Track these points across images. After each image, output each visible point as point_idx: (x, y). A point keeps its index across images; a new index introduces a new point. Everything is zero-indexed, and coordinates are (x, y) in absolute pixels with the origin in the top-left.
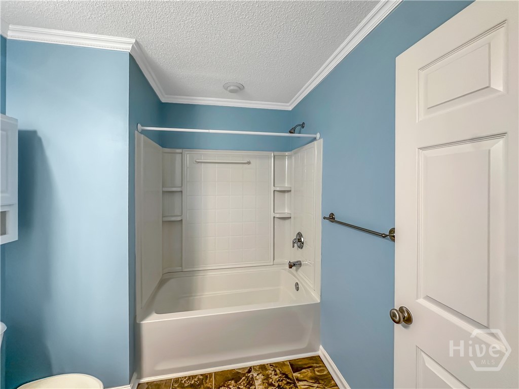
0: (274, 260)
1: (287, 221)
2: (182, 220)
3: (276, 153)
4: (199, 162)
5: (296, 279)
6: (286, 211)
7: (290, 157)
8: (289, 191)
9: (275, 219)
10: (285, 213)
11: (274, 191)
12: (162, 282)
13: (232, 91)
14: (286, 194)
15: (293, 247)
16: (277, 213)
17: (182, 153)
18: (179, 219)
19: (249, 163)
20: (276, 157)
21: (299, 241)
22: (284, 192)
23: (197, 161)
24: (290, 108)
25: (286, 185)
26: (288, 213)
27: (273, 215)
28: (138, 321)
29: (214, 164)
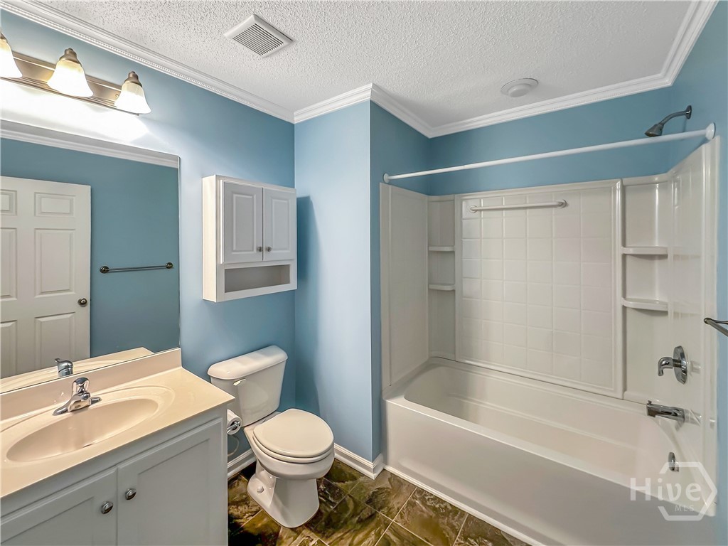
0: (625, 389)
1: (658, 320)
2: (454, 291)
3: (626, 181)
4: (476, 211)
5: (673, 446)
6: (658, 298)
7: (664, 186)
8: (663, 257)
9: (630, 314)
10: (654, 302)
11: (624, 256)
12: (428, 366)
13: (515, 95)
14: (657, 263)
15: (661, 373)
16: (632, 300)
17: (454, 200)
18: (449, 288)
19: (564, 205)
20: (628, 188)
21: (676, 366)
22: (651, 257)
23: (474, 209)
25: (657, 244)
26: (661, 303)
27: (620, 301)
28: (384, 398)
29: (499, 212)
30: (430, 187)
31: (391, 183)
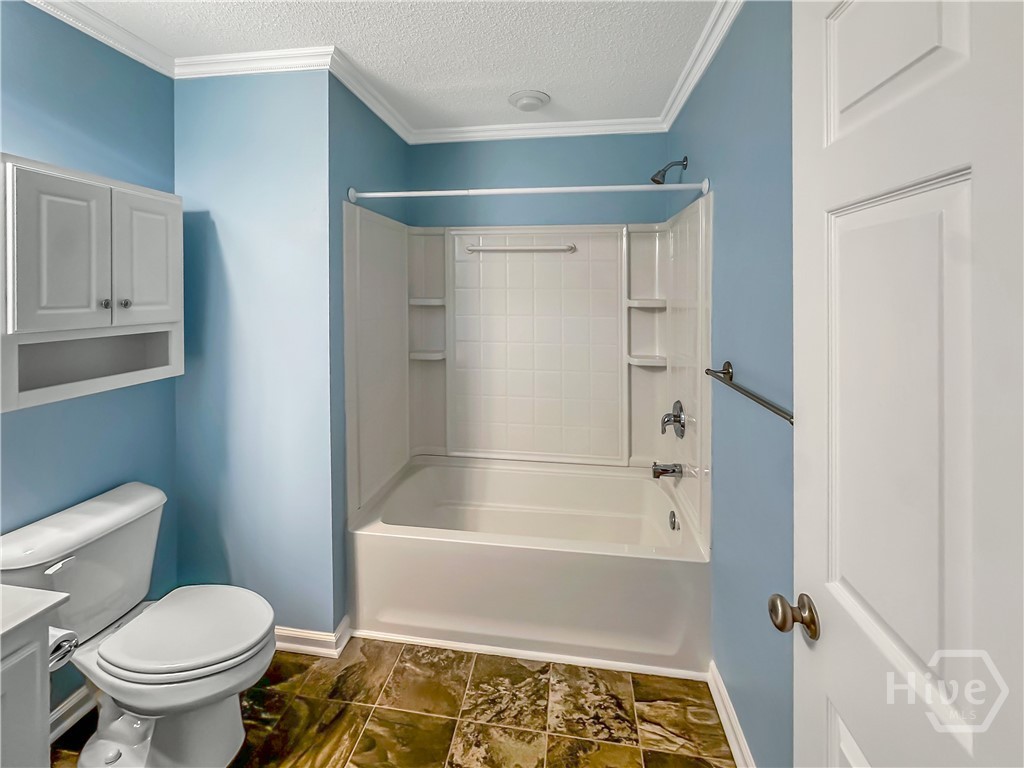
0: (630, 456)
1: (658, 376)
2: (444, 360)
3: (633, 227)
4: (474, 251)
5: (673, 504)
6: (658, 352)
7: (663, 234)
8: (663, 309)
9: (633, 369)
10: (654, 357)
11: (630, 309)
12: (409, 471)
13: (526, 108)
14: (657, 316)
15: (664, 431)
16: (636, 357)
17: (443, 235)
18: (438, 356)
19: (573, 249)
20: (632, 234)
21: (676, 421)
22: (652, 310)
23: (471, 248)
24: (665, 128)
25: (657, 296)
26: (661, 358)
27: (626, 359)
28: (350, 529)
29: (503, 255)
30: (410, 214)
31: (360, 202)
